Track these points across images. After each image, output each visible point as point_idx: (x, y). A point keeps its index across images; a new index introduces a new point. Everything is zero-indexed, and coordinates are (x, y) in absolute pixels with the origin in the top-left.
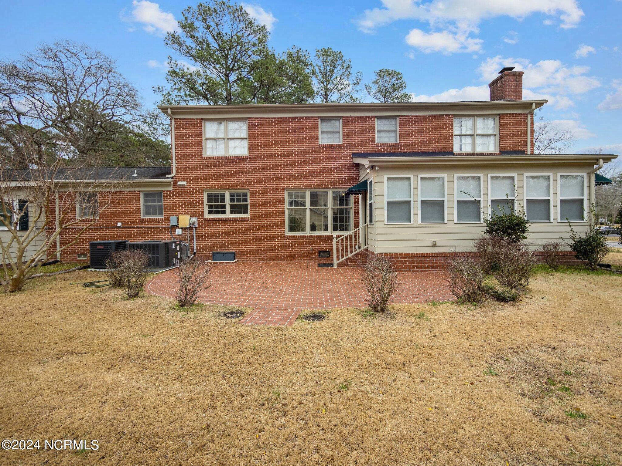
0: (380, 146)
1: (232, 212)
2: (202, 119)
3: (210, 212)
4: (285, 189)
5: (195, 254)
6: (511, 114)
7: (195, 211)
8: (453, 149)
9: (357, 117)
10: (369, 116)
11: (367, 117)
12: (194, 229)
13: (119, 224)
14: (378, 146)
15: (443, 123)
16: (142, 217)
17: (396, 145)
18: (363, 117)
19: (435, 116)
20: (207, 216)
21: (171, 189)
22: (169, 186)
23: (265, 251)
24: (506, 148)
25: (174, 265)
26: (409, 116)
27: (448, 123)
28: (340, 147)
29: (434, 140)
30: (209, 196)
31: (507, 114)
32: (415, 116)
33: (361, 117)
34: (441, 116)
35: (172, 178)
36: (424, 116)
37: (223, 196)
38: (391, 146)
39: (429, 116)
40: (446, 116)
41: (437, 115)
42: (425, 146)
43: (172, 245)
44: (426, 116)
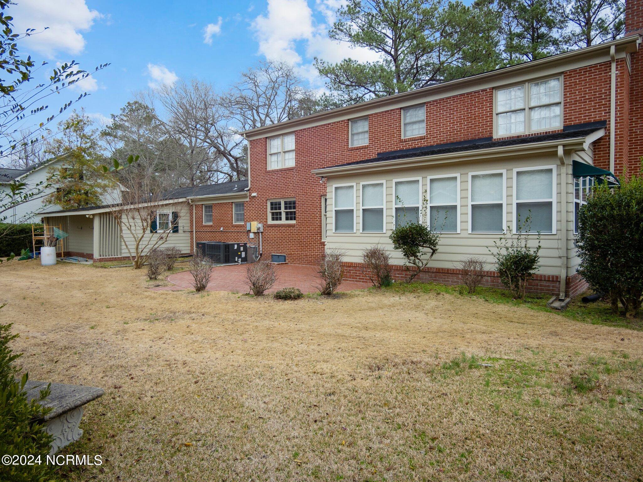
0: (405, 142)
1: (287, 219)
2: (266, 138)
3: (273, 219)
4: (322, 195)
5: (261, 255)
6: (581, 69)
7: (262, 219)
8: (492, 133)
9: (382, 112)
10: (394, 110)
11: (391, 110)
12: (260, 234)
13: (222, 229)
14: (403, 142)
15: (478, 102)
16: (234, 223)
17: (422, 138)
18: (388, 111)
19: (468, 94)
20: (270, 222)
21: (248, 200)
22: (246, 197)
23: (306, 255)
24: (572, 121)
25: (236, 262)
26: (436, 101)
27: (485, 101)
28: (366, 148)
29: (466, 125)
30: (272, 204)
31: (575, 70)
32: (443, 99)
33: (386, 112)
34: (475, 92)
35: (249, 190)
36: (454, 97)
37: (280, 204)
38: (416, 140)
39: (461, 95)
40: (483, 91)
41: (471, 93)
42: (455, 134)
43: (234, 247)
44: (457, 96)
